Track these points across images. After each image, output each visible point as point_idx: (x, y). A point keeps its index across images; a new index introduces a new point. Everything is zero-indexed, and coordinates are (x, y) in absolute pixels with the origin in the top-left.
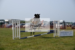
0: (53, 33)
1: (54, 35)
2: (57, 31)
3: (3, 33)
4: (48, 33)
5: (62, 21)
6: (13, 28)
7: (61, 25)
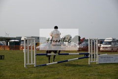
0: (88, 58)
1: (89, 61)
2: (93, 55)
3: (13, 58)
4: (79, 59)
5: (111, 38)
6: (24, 49)
7: (110, 46)
